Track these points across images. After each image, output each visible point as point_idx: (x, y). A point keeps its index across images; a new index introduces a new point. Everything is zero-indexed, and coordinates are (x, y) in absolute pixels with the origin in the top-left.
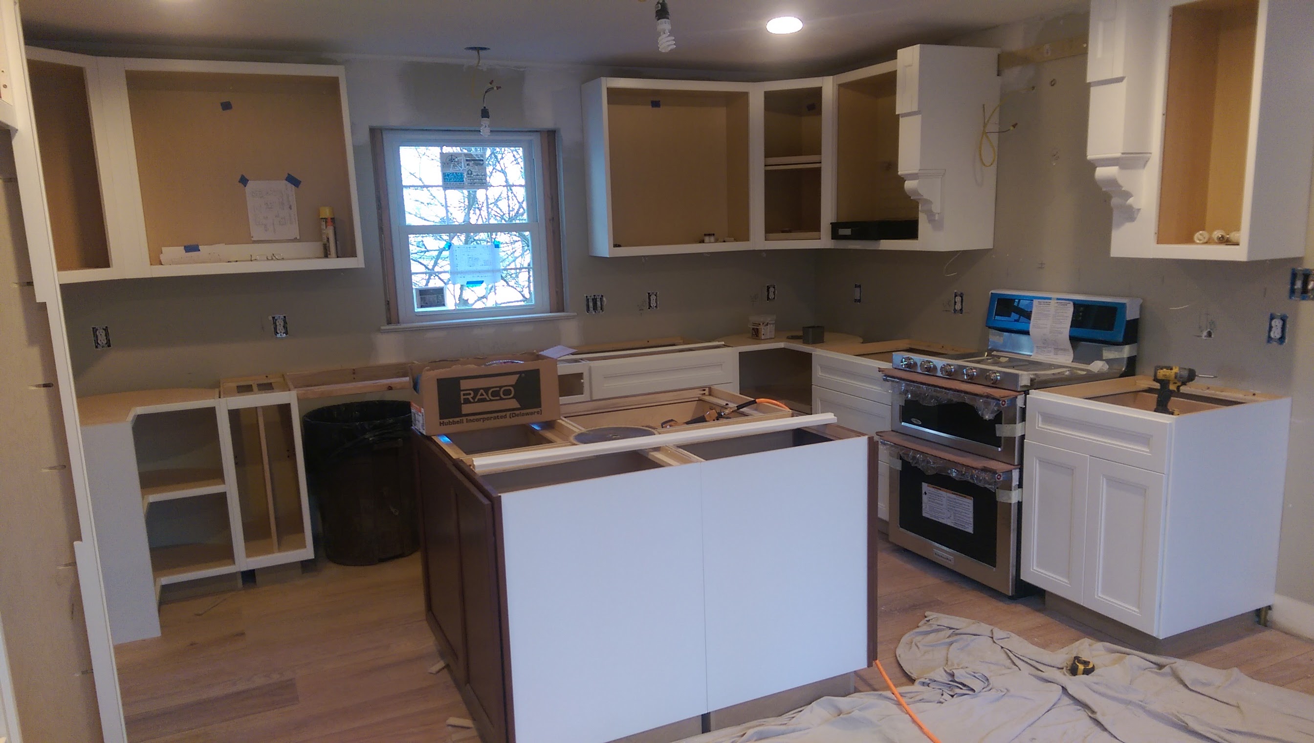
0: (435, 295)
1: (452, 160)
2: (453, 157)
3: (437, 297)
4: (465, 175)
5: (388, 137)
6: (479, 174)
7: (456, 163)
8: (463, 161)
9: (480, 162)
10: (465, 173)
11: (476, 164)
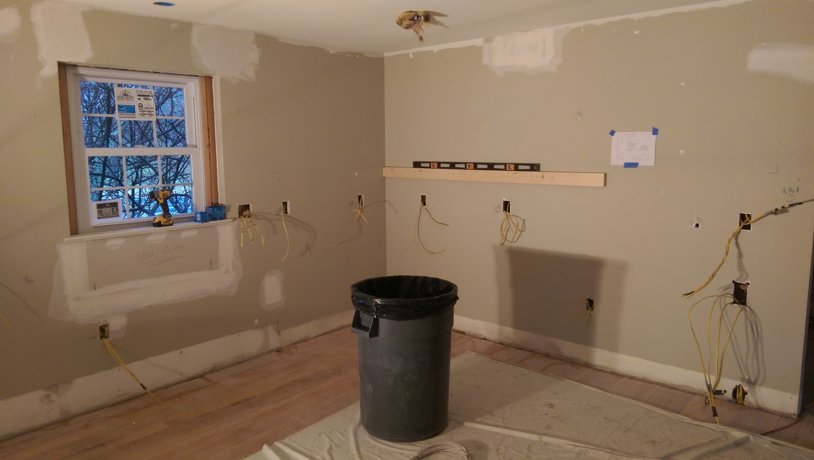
0: (111, 208)
1: (125, 95)
3: (113, 209)
4: (137, 108)
5: (70, 72)
6: (148, 107)
7: (129, 97)
8: (135, 96)
9: (149, 97)
10: (137, 106)
11: (146, 99)
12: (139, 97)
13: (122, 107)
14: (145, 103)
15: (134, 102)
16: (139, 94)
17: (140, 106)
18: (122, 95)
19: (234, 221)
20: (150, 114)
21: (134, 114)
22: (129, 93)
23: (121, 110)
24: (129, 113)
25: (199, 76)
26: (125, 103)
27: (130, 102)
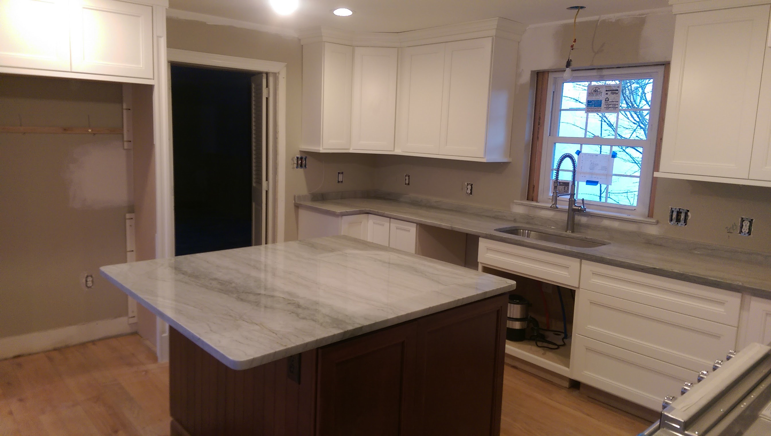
1: (595, 91)
2: (597, 89)
5: (551, 77)
6: (614, 101)
7: (598, 93)
8: (603, 90)
9: (616, 92)
10: (603, 100)
11: (613, 93)
12: (607, 92)
13: (591, 102)
14: (611, 97)
15: (602, 97)
16: (607, 89)
17: (607, 100)
18: (593, 91)
19: (658, 222)
20: (614, 107)
21: (600, 107)
22: (599, 89)
23: (590, 105)
24: (596, 107)
25: (664, 65)
26: (594, 98)
27: (598, 97)
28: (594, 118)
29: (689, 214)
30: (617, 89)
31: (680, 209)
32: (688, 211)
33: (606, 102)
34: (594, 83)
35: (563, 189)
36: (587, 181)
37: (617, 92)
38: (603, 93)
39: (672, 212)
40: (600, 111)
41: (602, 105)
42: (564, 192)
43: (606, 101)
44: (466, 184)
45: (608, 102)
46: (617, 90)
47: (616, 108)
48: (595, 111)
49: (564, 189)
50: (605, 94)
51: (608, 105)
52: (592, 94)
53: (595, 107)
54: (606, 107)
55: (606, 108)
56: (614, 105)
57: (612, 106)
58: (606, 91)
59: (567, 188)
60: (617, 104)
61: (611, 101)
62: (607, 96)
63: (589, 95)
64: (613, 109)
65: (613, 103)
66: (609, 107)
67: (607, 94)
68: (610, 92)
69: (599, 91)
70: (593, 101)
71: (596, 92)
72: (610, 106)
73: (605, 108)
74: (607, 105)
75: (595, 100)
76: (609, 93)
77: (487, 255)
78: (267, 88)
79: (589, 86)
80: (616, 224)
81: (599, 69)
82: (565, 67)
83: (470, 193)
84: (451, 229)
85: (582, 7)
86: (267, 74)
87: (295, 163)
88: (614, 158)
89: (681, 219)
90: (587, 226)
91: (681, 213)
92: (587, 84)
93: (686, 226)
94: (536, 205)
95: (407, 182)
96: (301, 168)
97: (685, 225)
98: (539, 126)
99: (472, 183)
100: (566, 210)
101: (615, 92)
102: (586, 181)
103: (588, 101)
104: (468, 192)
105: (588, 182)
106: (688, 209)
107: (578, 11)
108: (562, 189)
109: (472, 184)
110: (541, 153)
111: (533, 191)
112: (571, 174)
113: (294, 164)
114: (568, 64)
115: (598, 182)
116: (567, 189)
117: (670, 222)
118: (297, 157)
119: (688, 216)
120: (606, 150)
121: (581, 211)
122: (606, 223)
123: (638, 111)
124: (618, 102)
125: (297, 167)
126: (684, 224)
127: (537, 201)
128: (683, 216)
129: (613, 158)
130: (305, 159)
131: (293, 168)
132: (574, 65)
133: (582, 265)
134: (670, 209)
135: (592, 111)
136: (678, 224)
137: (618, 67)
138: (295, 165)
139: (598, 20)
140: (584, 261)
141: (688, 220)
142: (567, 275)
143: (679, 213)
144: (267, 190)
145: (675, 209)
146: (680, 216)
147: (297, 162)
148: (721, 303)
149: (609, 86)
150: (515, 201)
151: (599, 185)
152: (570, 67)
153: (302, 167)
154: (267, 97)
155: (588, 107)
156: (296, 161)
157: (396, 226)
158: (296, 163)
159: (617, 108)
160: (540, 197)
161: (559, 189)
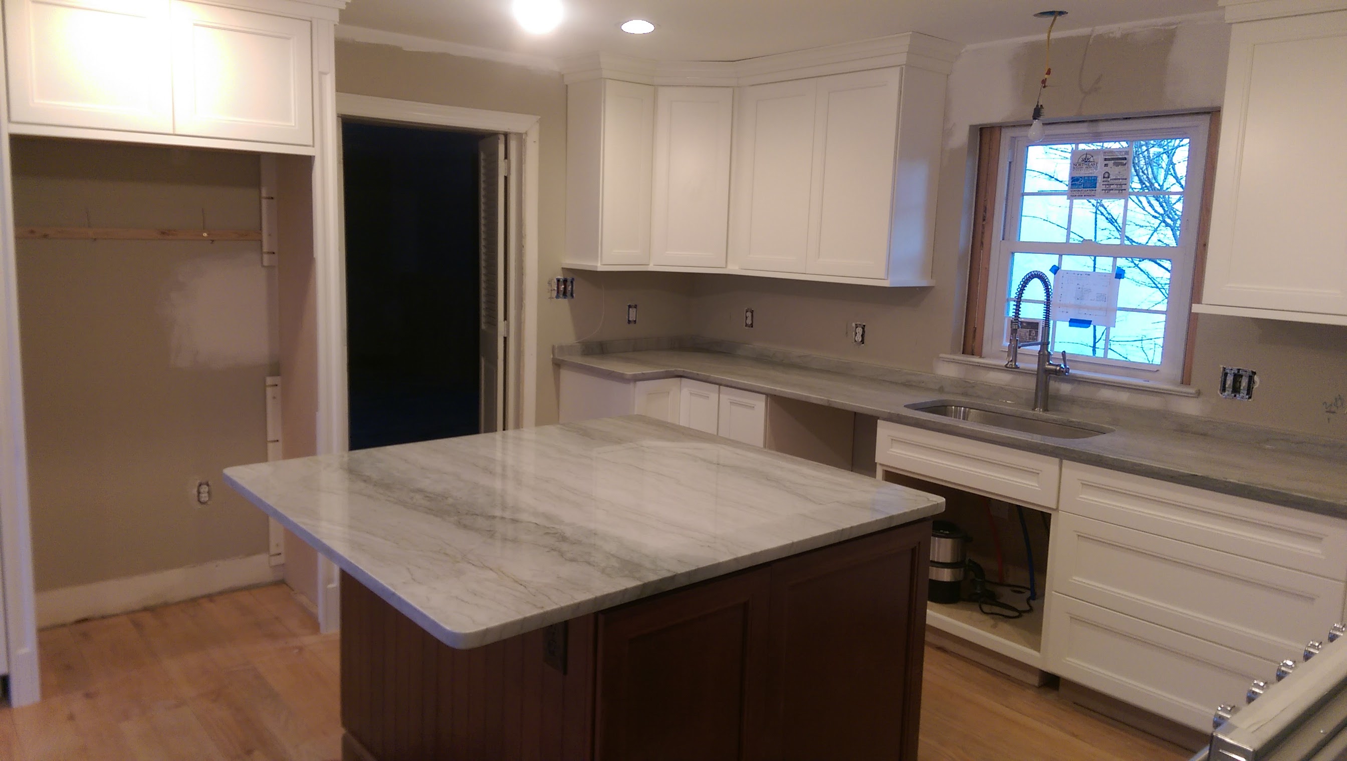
0: (1028, 330)
1: (1086, 160)
2: (1089, 156)
3: (1030, 332)
4: (1100, 179)
5: (1006, 136)
6: (1119, 178)
7: (1091, 163)
8: (1100, 160)
9: (1122, 161)
10: (1100, 176)
11: (1117, 165)
12: (1106, 162)
13: (1077, 180)
14: (1114, 171)
15: (1098, 171)
16: (1107, 157)
17: (1106, 176)
18: (1081, 161)
19: (1199, 394)
20: (1119, 189)
21: (1094, 189)
22: (1092, 156)
23: (1075, 184)
24: (1086, 189)
25: (1208, 113)
26: (1084, 172)
27: (1091, 171)
28: (1084, 207)
29: (1256, 378)
30: (1126, 156)
31: (1239, 370)
32: (1254, 373)
33: (1105, 179)
34: (1082, 147)
35: (1028, 334)
36: (1071, 319)
37: (1124, 162)
38: (1099, 165)
39: (1226, 375)
40: (1093, 196)
41: (1098, 184)
42: (1030, 339)
43: (1104, 177)
44: (854, 325)
45: (1109, 179)
46: (1125, 159)
47: (1122, 190)
48: (1085, 196)
49: (1030, 335)
50: (1104, 165)
51: (1108, 185)
52: (1079, 165)
53: (1084, 189)
54: (1105, 188)
55: (1105, 190)
56: (1120, 185)
57: (1116, 186)
58: (1106, 159)
59: (1034, 332)
60: (1125, 183)
61: (1114, 178)
62: (1106, 169)
63: (1074, 168)
64: (1118, 191)
65: (1117, 181)
66: (1111, 188)
67: (1106, 165)
68: (1113, 161)
69: (1091, 159)
70: (1081, 177)
71: (1086, 162)
72: (1112, 186)
73: (1102, 190)
74: (1106, 185)
75: (1085, 177)
76: (1111, 163)
77: (891, 450)
78: (506, 161)
79: (1074, 153)
80: (1123, 397)
81: (1092, 121)
82: (1032, 118)
83: (862, 341)
84: (827, 404)
85: (1061, 13)
86: (506, 135)
87: (554, 290)
88: (1120, 279)
89: (1242, 388)
90: (1072, 401)
91: (1241, 376)
92: (1069, 147)
93: (1250, 400)
94: (978, 363)
95: (749, 322)
96: (565, 298)
97: (1250, 398)
98: (984, 223)
99: (864, 324)
100: (1035, 371)
101: (1120, 163)
102: (1069, 320)
103: (1072, 178)
104: (856, 339)
105: (1074, 322)
106: (1254, 371)
107: (1054, 20)
108: (1025, 335)
109: (864, 326)
110: (987, 270)
111: (974, 337)
112: (1041, 308)
113: (551, 290)
114: (1037, 114)
115: (1091, 321)
116: (1034, 335)
117: (1222, 394)
118: (557, 279)
119: (1254, 383)
120: (1105, 264)
121: (1061, 374)
122: (1106, 394)
123: (1162, 196)
124: (1126, 179)
125: (557, 297)
126: (1247, 397)
127: (981, 357)
128: (1244, 383)
129: (1118, 280)
130: (572, 282)
131: (551, 298)
132: (1047, 115)
133: (1063, 469)
134: (1222, 369)
135: (1080, 197)
136: (1235, 396)
137: (1126, 118)
138: (555, 294)
139: (1091, 36)
140: (1065, 462)
141: (1253, 389)
142: (1036, 487)
143: (1237, 377)
144: (506, 336)
145: (1231, 370)
146: (1240, 382)
147: (558, 288)
148: (1317, 539)
149: (1111, 151)
150: (941, 355)
151: (1092, 326)
152: (1040, 118)
153: (566, 296)
154: (506, 175)
155: (1071, 188)
156: (556, 286)
157: (729, 399)
158: (556, 289)
159: (1125, 190)
160: (986, 349)
161: (1020, 334)
